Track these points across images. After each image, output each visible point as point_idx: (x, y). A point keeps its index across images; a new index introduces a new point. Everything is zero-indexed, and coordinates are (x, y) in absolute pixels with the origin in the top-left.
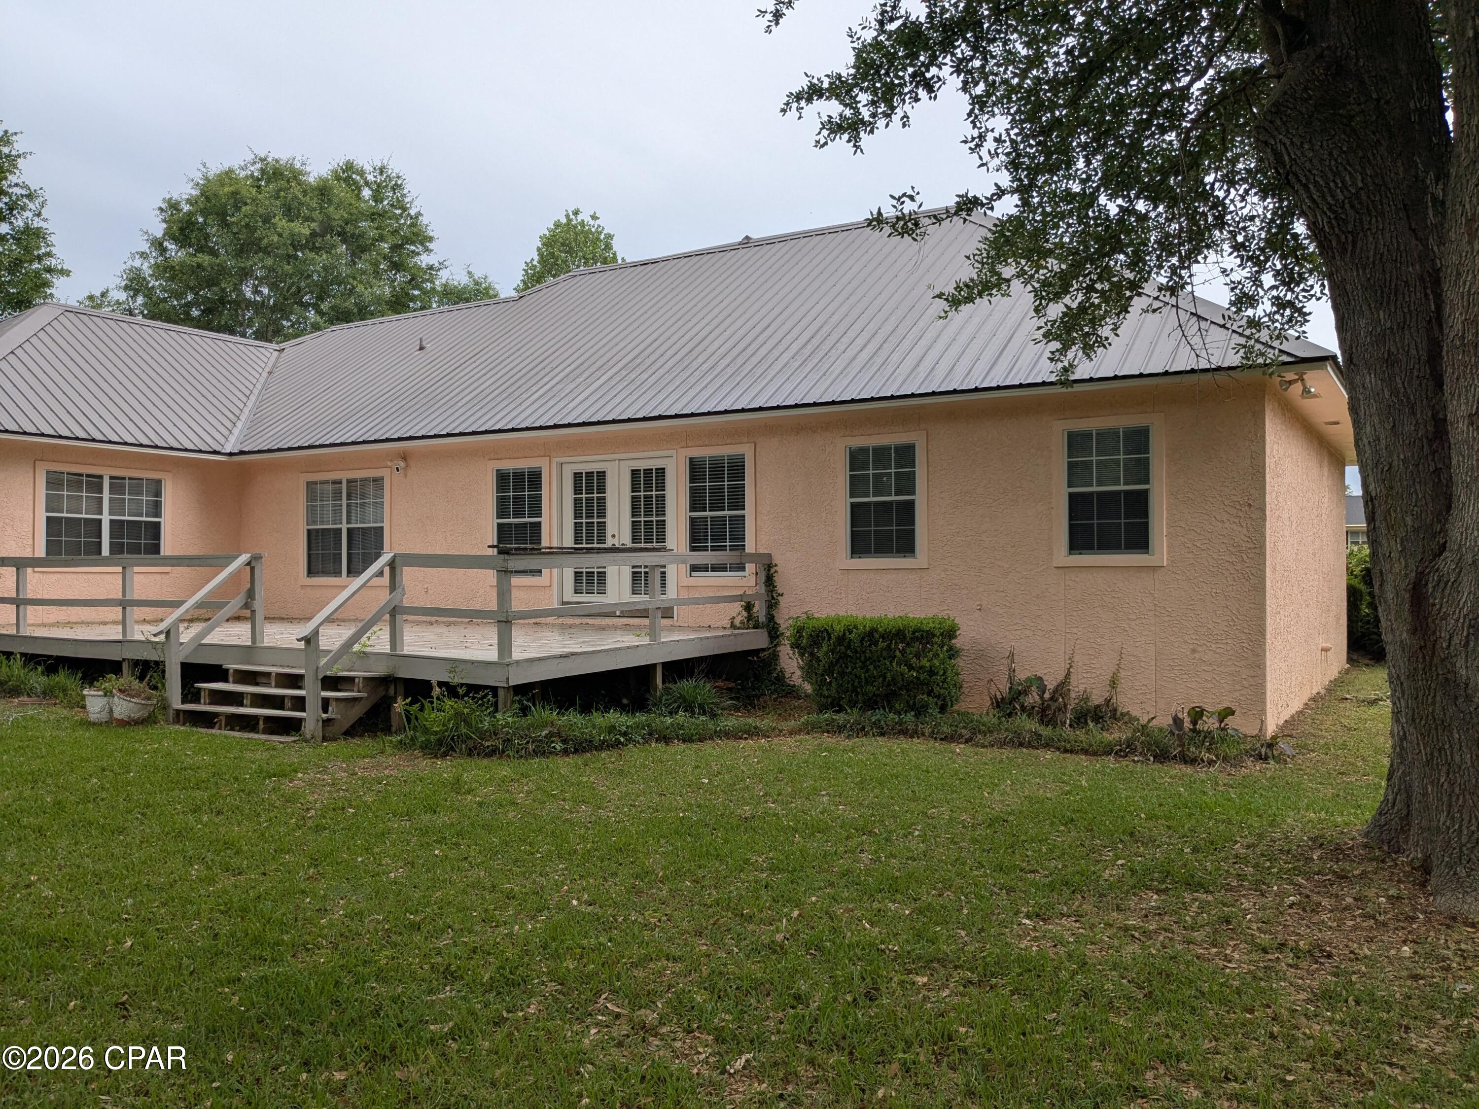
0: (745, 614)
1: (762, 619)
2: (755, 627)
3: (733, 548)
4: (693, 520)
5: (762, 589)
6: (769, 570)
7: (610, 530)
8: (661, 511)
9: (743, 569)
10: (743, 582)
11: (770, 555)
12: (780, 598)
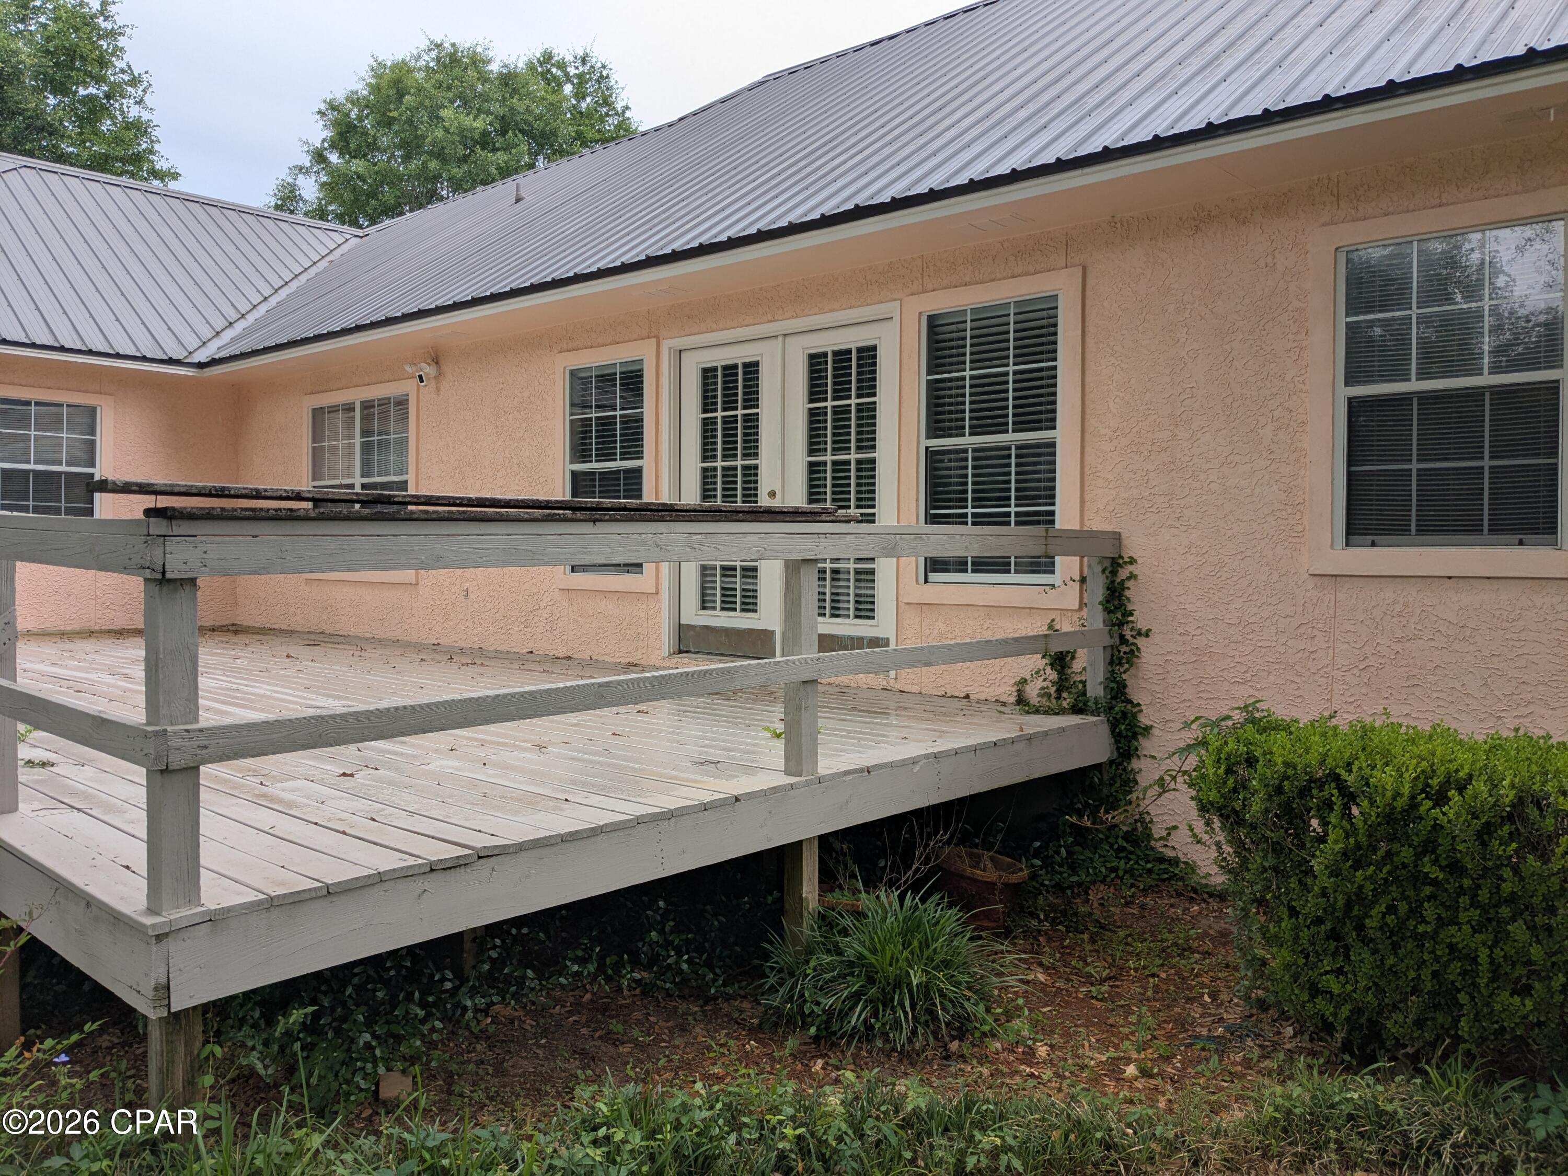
0: (1053, 675)
1: (1096, 690)
2: (1078, 709)
3: (1024, 520)
4: (933, 457)
5: (1096, 620)
6: (1114, 573)
7: (767, 481)
8: (868, 441)
9: (1049, 568)
10: (1050, 600)
11: (1117, 537)
12: (1141, 642)
